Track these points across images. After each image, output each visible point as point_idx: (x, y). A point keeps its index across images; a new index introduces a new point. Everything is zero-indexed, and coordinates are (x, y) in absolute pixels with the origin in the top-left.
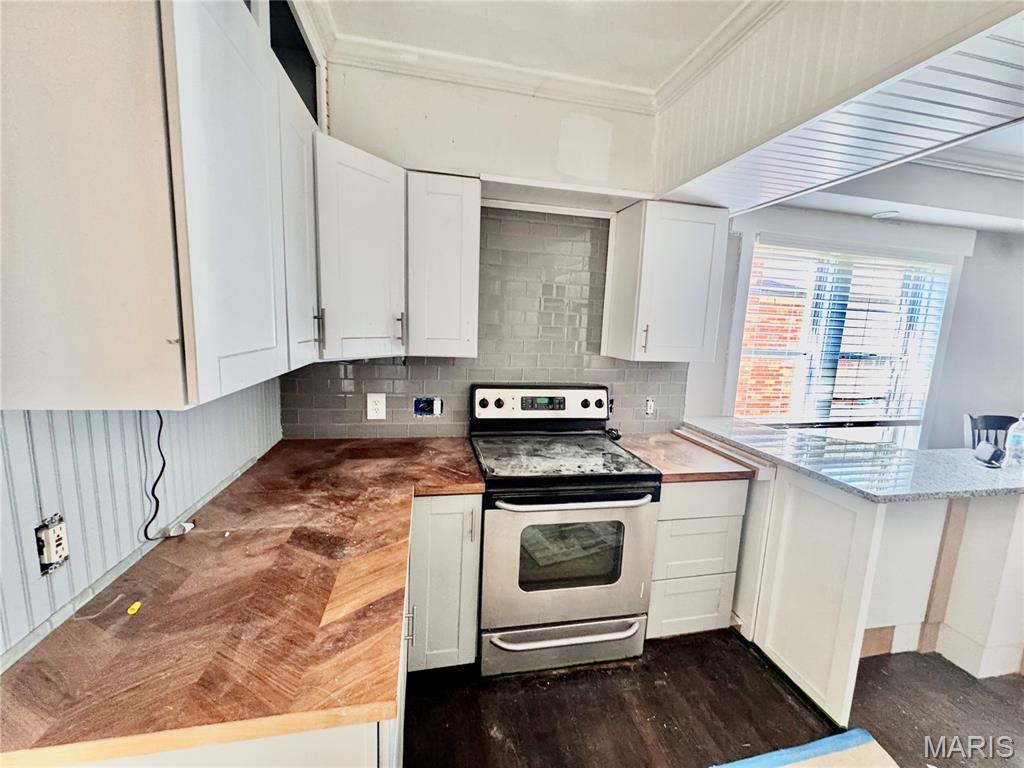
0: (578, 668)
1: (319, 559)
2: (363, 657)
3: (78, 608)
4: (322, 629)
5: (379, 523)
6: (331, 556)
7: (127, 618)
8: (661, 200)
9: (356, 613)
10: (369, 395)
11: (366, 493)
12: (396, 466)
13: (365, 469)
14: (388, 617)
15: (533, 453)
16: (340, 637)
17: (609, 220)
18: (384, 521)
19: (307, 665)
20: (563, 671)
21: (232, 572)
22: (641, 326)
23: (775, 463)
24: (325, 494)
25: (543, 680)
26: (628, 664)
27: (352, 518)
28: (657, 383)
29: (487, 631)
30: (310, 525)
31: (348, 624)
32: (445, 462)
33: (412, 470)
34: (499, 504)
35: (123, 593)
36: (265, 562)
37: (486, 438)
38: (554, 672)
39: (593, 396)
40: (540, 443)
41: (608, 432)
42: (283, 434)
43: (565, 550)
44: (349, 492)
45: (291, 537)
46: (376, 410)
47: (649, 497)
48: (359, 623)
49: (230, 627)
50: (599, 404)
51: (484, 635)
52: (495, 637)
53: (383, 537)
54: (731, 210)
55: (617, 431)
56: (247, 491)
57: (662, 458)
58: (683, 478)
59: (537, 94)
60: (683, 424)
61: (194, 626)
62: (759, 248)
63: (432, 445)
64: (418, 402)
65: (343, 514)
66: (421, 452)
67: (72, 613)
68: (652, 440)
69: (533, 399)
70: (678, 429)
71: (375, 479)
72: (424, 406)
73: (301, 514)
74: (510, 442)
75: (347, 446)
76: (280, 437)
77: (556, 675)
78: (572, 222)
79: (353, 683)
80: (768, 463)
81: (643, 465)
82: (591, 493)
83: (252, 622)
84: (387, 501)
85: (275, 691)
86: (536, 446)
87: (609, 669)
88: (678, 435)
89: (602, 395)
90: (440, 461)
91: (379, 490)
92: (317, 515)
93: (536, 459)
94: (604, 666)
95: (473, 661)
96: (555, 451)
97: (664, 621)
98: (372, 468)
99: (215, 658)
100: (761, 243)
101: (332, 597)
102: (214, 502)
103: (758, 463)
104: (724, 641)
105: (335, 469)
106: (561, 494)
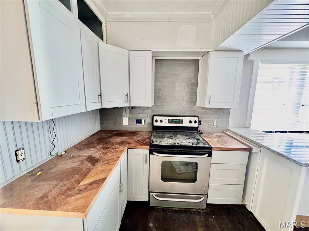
0: (182, 209)
1: (90, 165)
2: (84, 197)
3: (28, 172)
4: (78, 187)
5: (112, 156)
6: (93, 165)
7: (36, 176)
8: (215, 51)
9: (90, 183)
10: (123, 118)
11: (113, 147)
12: (126, 139)
13: (117, 140)
14: (97, 186)
15: (170, 137)
16: (81, 190)
17: (199, 60)
18: (113, 156)
19: (68, 197)
20: (177, 209)
21: (67, 166)
22: (208, 95)
23: (260, 146)
24: (102, 146)
25: (170, 211)
26: (200, 211)
27: (105, 154)
28: (218, 115)
29: (151, 192)
30: (93, 155)
31: (85, 186)
32: (141, 139)
33: (130, 141)
34: (154, 153)
35: (40, 169)
36: (76, 165)
37: (157, 132)
38: (174, 209)
39: (193, 119)
40: (173, 134)
41: (198, 131)
42: (101, 128)
43: (187, 169)
44: (109, 146)
45: (87, 158)
46: (125, 122)
47: (207, 155)
48: (89, 186)
49: (57, 182)
50: (195, 122)
51: (150, 193)
52: (154, 194)
53: (110, 160)
54: (244, 51)
55: (201, 131)
56: (83, 144)
57: (215, 141)
58: (221, 149)
59: (169, 21)
60: (228, 130)
61: (49, 180)
62: (261, 65)
63: (140, 133)
64: (137, 120)
65: (103, 153)
66: (136, 135)
67: (26, 173)
68: (214, 135)
69: (173, 120)
70: (226, 131)
71: (118, 143)
72: (139, 121)
73: (93, 152)
74: (164, 133)
75: (116, 132)
76: (100, 129)
77: (174, 210)
78: (186, 62)
79: (77, 205)
80: (257, 146)
81: (207, 144)
82: (186, 152)
83: (63, 182)
84: (118, 149)
85: (56, 203)
86: (172, 135)
87: (193, 211)
88: (226, 134)
89: (196, 119)
90: (140, 138)
91: (117, 146)
92: (97, 152)
93: (170, 139)
94: (192, 210)
95: (148, 201)
96: (177, 137)
97: (214, 198)
98: (119, 139)
99: (48, 191)
100: (262, 63)
101: (87, 177)
102: (74, 147)
103: (254, 145)
104: (239, 209)
105: (108, 139)
106: (175, 151)
